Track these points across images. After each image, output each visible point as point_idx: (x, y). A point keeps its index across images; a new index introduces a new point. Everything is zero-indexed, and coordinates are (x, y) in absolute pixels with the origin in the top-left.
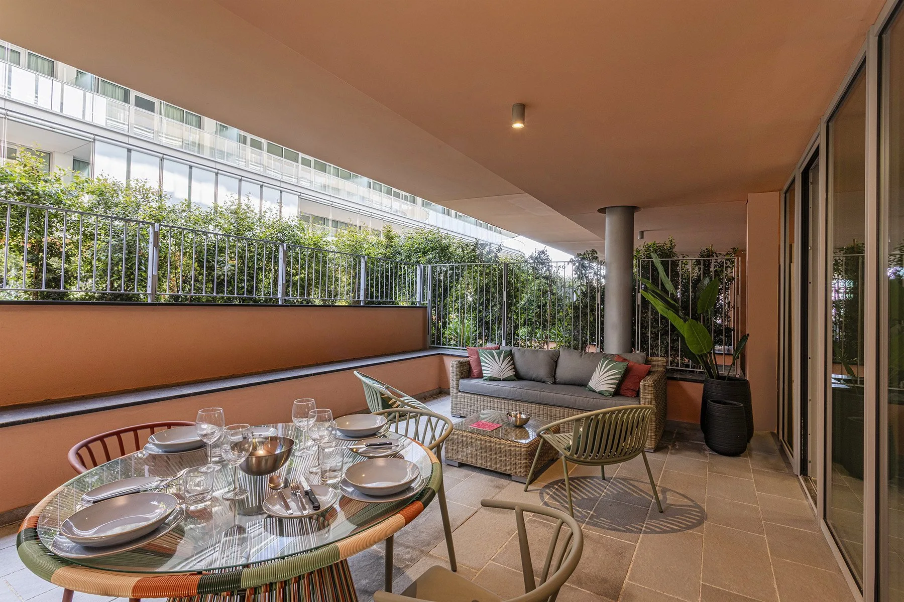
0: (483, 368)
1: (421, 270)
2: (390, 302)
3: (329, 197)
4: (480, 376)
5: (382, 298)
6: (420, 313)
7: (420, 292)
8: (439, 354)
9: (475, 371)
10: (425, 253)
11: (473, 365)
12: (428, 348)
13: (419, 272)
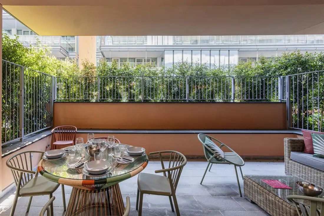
0: (314, 147)
1: (281, 79)
2: (265, 100)
3: (256, 46)
4: (312, 152)
5: (258, 97)
6: (281, 106)
7: (281, 93)
8: (293, 133)
9: (308, 148)
10: (286, 68)
11: (306, 144)
12: (287, 128)
13: (279, 81)
